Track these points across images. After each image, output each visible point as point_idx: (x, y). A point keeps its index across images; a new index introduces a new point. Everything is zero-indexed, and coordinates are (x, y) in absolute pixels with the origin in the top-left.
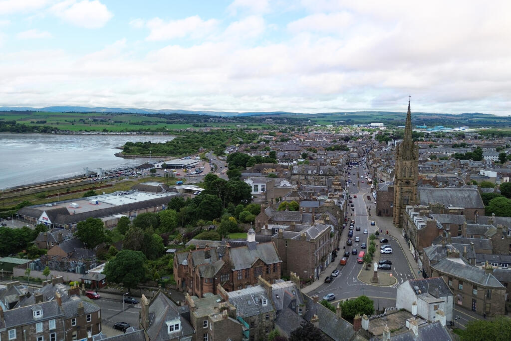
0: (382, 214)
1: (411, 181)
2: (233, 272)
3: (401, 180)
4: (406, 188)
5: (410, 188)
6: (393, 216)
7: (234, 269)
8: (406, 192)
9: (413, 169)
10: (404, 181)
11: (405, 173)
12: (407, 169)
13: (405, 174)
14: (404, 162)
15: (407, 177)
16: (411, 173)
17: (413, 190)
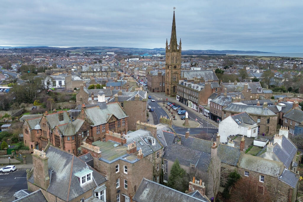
0: (155, 91)
1: (177, 66)
2: (92, 128)
3: (171, 65)
4: (174, 71)
5: (176, 70)
6: (165, 92)
8: (174, 73)
9: (178, 58)
10: (173, 66)
11: (173, 60)
12: (174, 58)
13: (173, 61)
14: (173, 53)
15: (175, 63)
16: (177, 60)
17: (178, 71)
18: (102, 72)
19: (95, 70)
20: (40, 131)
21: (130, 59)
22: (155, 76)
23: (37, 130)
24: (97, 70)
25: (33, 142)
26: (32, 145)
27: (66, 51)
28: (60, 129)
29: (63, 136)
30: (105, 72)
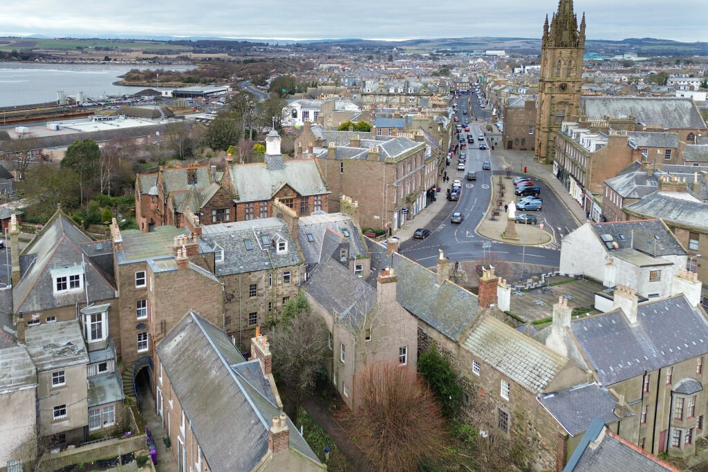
0: (514, 146)
1: (570, 84)
2: (235, 205)
3: (550, 82)
4: (559, 97)
5: (567, 96)
6: (533, 149)
7: (238, 199)
8: (561, 103)
9: (573, 63)
10: (557, 84)
11: (559, 69)
12: (563, 63)
13: (558, 73)
14: (558, 51)
15: (562, 77)
16: (569, 70)
17: (573, 99)
18: (408, 95)
19: (392, 91)
20: (155, 199)
21: (527, 68)
22: (517, 108)
23: (153, 196)
24: (396, 90)
25: (144, 217)
26: (143, 224)
27: (395, 49)
28: (176, 198)
29: (177, 213)
30: (414, 95)
